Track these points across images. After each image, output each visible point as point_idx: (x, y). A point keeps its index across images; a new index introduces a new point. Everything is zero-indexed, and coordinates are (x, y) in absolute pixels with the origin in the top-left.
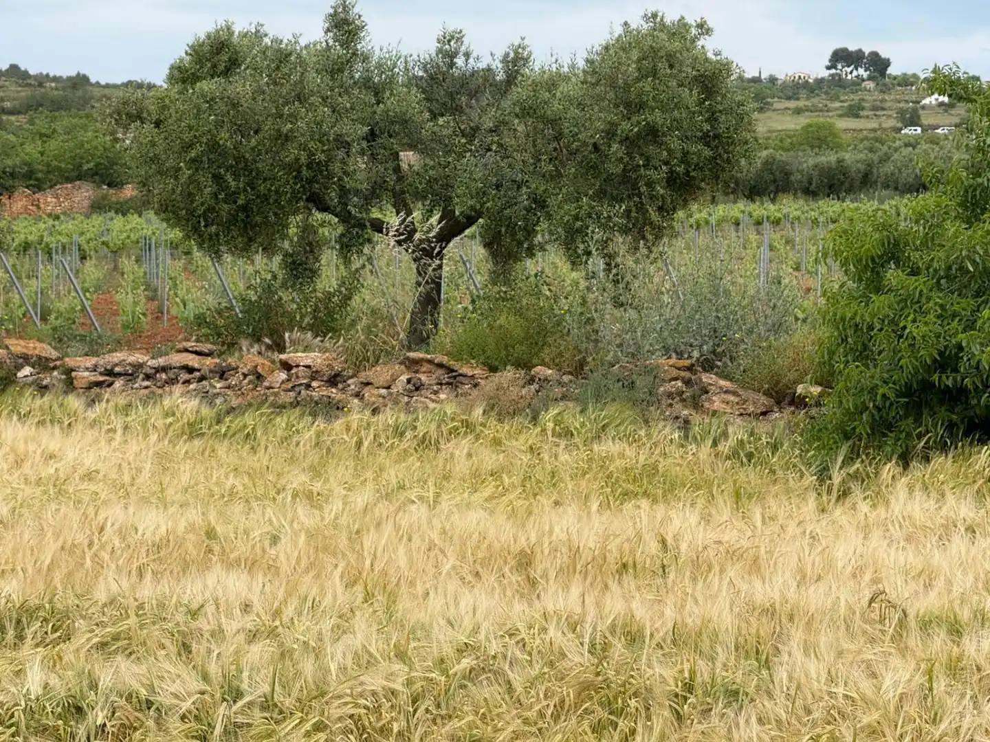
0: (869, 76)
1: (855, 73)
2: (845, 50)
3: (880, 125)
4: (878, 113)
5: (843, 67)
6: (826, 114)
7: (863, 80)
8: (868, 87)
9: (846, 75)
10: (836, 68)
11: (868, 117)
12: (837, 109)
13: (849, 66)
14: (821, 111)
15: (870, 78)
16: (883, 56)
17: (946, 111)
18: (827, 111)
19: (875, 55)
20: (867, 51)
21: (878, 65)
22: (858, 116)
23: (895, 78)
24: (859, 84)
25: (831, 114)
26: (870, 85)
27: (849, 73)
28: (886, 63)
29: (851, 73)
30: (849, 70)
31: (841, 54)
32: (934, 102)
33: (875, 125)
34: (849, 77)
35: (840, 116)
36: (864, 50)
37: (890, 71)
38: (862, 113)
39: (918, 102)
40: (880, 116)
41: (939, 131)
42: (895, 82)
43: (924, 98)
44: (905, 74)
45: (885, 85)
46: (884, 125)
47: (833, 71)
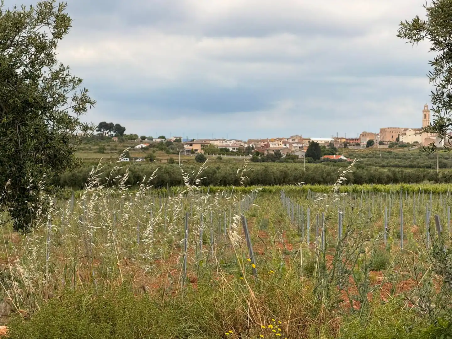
0: (115, 135)
1: (109, 133)
2: (105, 123)
3: (111, 157)
4: (112, 151)
5: (104, 130)
6: (89, 151)
7: (113, 137)
8: (114, 140)
9: (105, 134)
10: (101, 131)
11: (108, 153)
12: (95, 149)
13: (106, 130)
14: (87, 150)
15: (116, 136)
16: (122, 126)
17: (144, 151)
18: (90, 150)
19: (118, 126)
20: (115, 124)
21: (120, 130)
22: (103, 153)
23: (127, 136)
24: (110, 139)
25: (91, 151)
26: (116, 139)
27: (107, 133)
28: (124, 129)
29: (108, 133)
30: (107, 132)
31: (103, 125)
32: (140, 147)
33: (109, 157)
34: (107, 135)
35: (95, 152)
36: (113, 123)
37: (125, 133)
38: (105, 151)
39: (134, 147)
40: (113, 153)
41: (138, 160)
42: (127, 138)
43: (137, 145)
44: (132, 134)
45: (122, 139)
46: (113, 157)
47: (99, 132)
